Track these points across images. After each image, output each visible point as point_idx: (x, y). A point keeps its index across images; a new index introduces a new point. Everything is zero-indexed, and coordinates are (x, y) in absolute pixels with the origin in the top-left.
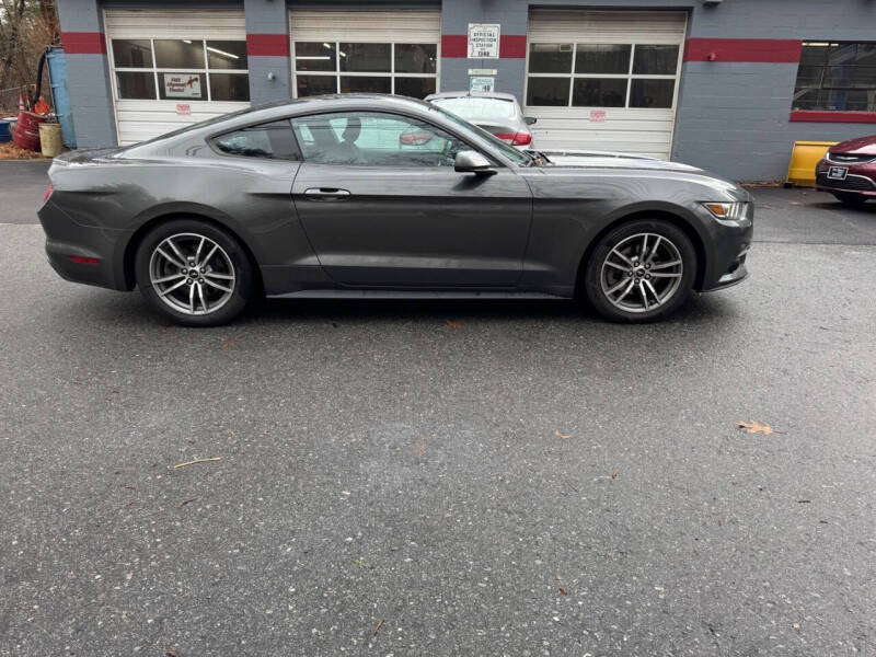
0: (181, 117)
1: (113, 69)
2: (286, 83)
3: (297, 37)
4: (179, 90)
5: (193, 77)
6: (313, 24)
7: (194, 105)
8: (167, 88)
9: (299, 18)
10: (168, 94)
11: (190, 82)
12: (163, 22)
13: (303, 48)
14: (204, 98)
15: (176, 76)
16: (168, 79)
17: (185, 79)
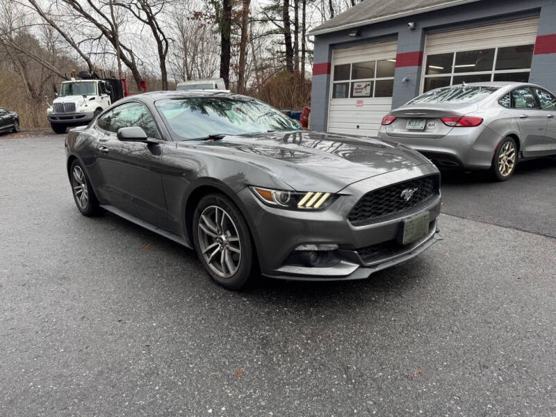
0: (359, 108)
1: (332, 82)
2: (415, 83)
3: (428, 52)
4: (360, 92)
5: (368, 83)
6: (443, 41)
7: (366, 101)
8: (354, 91)
9: (432, 39)
10: (354, 94)
11: (366, 87)
12: (358, 53)
13: (433, 59)
14: (371, 96)
15: (359, 84)
16: (355, 86)
17: (363, 85)
